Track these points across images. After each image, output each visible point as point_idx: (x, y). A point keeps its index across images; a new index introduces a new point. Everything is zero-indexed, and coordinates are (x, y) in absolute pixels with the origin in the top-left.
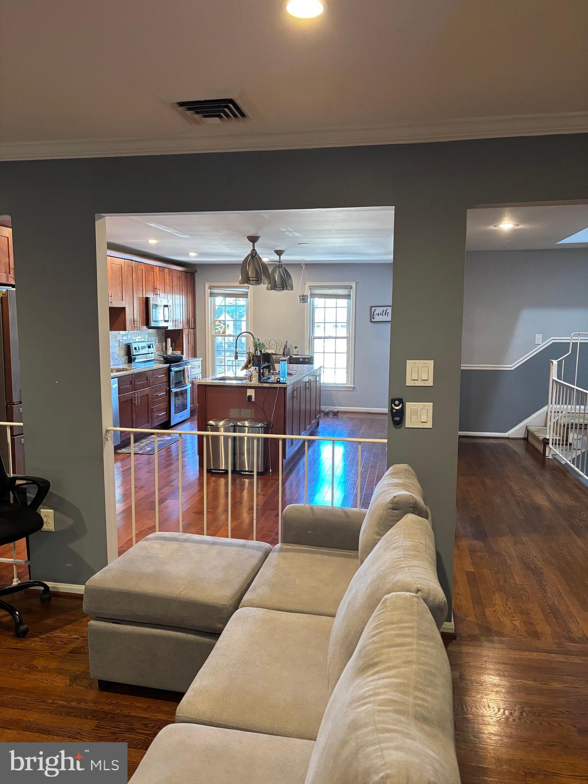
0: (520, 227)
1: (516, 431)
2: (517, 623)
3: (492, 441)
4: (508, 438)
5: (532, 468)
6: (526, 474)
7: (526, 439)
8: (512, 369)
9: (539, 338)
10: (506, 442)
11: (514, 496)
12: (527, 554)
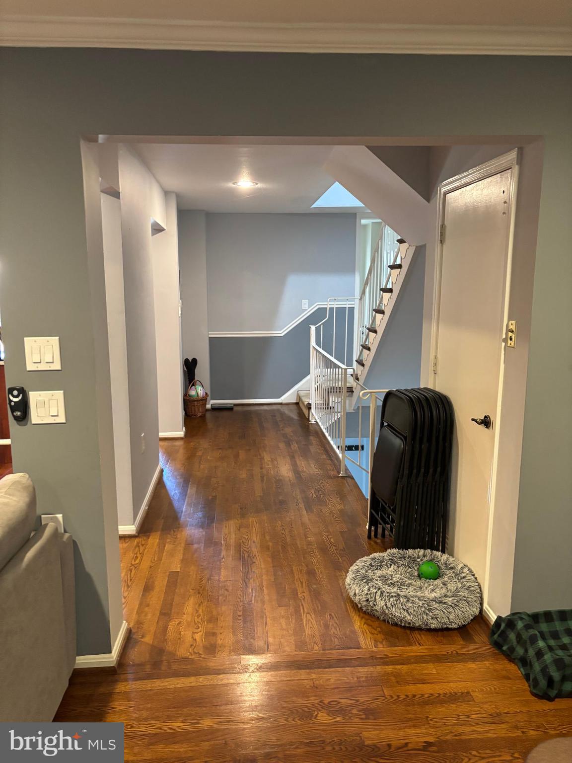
0: (260, 185)
1: (288, 397)
2: (198, 637)
3: (265, 407)
4: (281, 404)
5: (292, 435)
6: (285, 442)
7: (297, 404)
8: (282, 335)
9: (305, 304)
10: (279, 407)
11: (261, 468)
12: (246, 540)
